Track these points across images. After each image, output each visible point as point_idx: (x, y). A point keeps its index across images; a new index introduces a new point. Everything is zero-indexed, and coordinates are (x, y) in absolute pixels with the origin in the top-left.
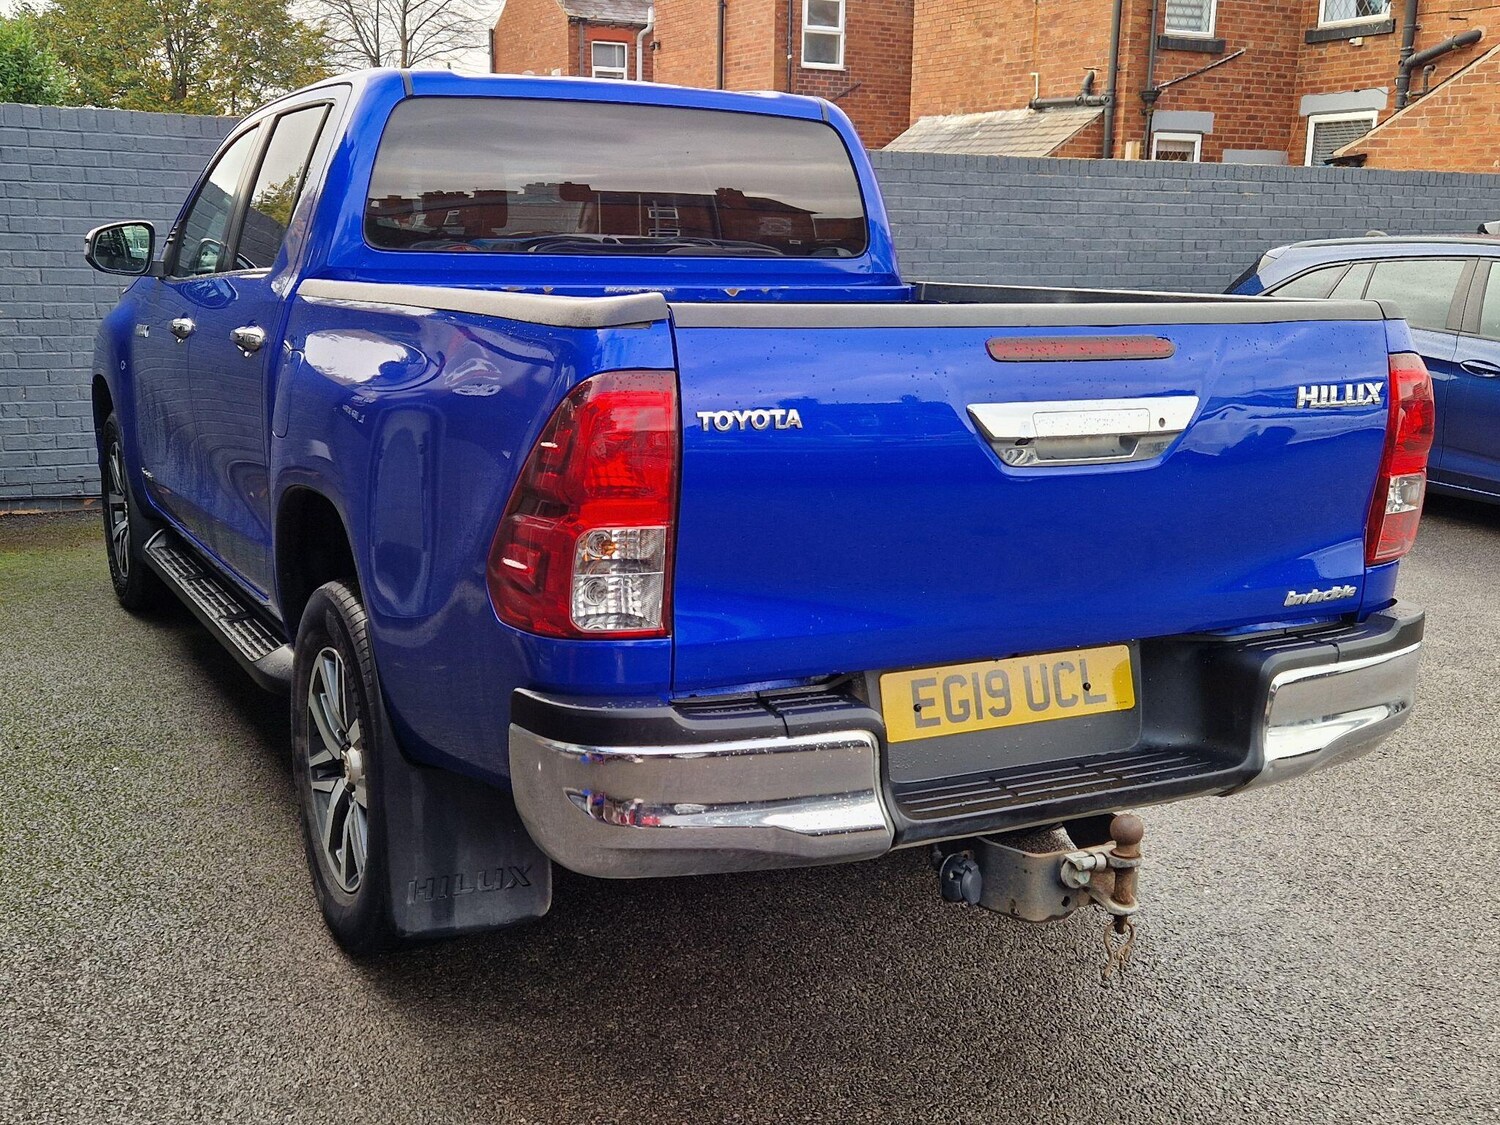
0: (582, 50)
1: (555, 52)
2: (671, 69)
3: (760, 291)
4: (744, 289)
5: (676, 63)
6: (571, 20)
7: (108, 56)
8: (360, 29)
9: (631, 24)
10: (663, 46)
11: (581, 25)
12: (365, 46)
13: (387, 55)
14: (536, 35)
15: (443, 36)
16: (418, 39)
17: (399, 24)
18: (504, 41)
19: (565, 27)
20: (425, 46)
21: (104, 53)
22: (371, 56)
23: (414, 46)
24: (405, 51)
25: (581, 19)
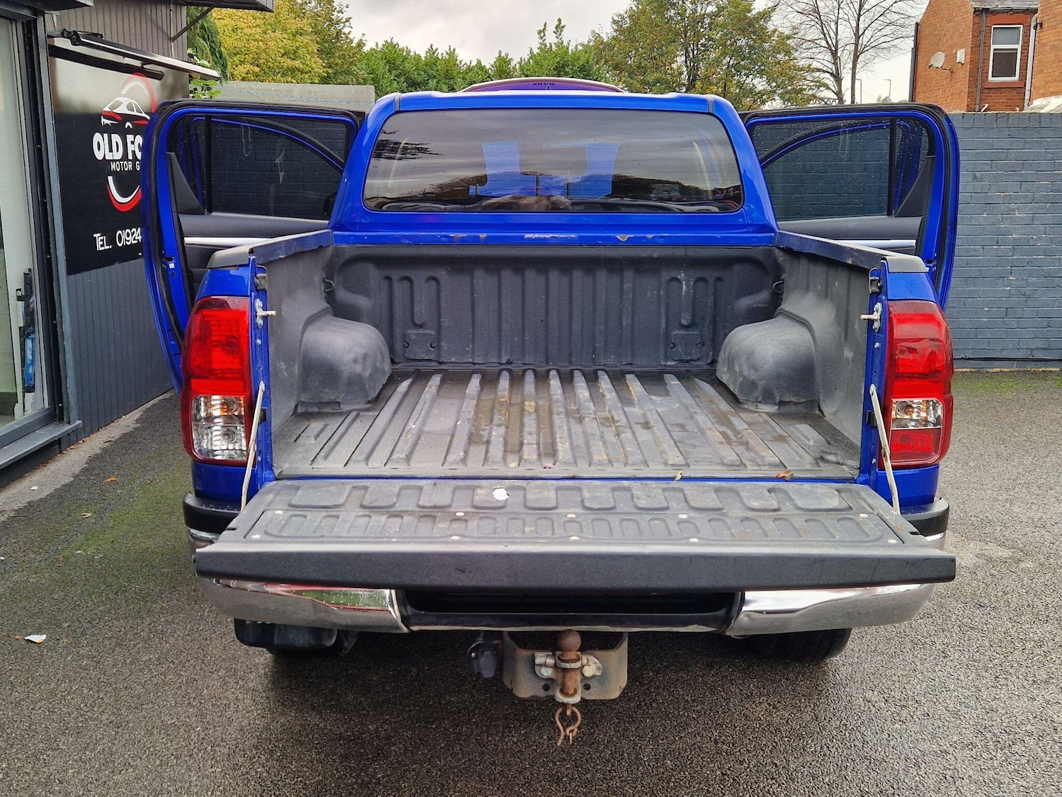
0: (983, 33)
1: (962, 37)
2: (1049, 44)
3: (645, 238)
4: (632, 236)
5: (1053, 39)
6: (976, 10)
7: (643, 64)
8: (826, 31)
9: (1027, 10)
10: (1044, 26)
11: (984, 14)
12: (827, 42)
13: (843, 48)
14: (949, 24)
15: (887, 30)
16: (868, 34)
17: (854, 25)
18: (925, 31)
19: (971, 16)
20: (872, 40)
21: (640, 63)
22: (831, 50)
23: (864, 40)
24: (856, 45)
25: (984, 9)
